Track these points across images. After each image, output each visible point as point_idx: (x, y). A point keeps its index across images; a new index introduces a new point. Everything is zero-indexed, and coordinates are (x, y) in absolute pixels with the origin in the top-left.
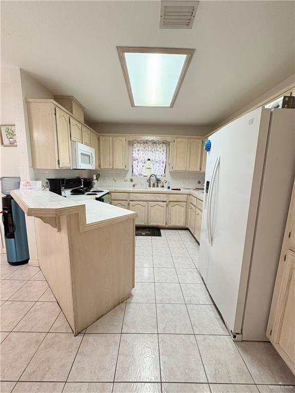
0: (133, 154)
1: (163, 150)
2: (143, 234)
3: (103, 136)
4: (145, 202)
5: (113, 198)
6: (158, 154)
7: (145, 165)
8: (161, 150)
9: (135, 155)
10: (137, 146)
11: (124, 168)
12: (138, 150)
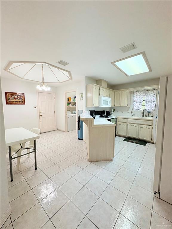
0: (133, 98)
1: (154, 94)
2: (134, 142)
3: (117, 91)
4: (137, 125)
5: (119, 121)
6: (151, 97)
7: (141, 104)
8: (153, 94)
9: (135, 98)
10: (136, 94)
11: (126, 106)
12: (137, 96)
